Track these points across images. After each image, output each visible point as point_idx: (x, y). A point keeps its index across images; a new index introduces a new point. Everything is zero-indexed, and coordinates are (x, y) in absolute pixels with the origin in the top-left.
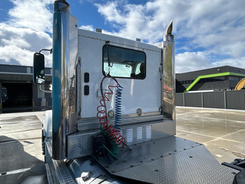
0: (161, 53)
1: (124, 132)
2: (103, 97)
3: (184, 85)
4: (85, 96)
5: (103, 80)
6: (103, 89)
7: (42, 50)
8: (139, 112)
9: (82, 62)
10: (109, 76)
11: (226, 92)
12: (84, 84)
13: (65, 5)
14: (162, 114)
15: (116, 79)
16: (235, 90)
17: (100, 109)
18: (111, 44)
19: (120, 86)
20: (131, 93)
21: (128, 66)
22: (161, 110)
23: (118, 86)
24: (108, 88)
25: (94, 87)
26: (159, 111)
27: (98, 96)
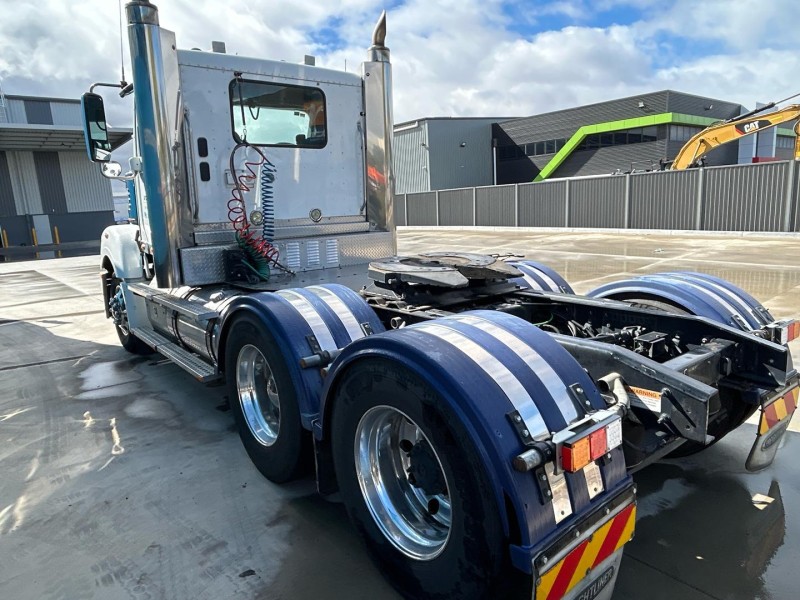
0: (360, 89)
1: (283, 249)
2: (236, 183)
3: (535, 159)
4: (204, 183)
5: (234, 152)
6: (235, 168)
7: (96, 85)
8: (316, 215)
9: (190, 118)
10: (245, 143)
11: (631, 177)
12: (199, 160)
13: (149, 9)
14: (367, 221)
15: (261, 149)
16: (672, 169)
17: (233, 205)
18: (244, 76)
19: (270, 164)
20: (296, 176)
21: (301, 112)
22: (364, 214)
23: (265, 162)
24: (245, 168)
25: (218, 166)
26: (361, 214)
27: (227, 182)
